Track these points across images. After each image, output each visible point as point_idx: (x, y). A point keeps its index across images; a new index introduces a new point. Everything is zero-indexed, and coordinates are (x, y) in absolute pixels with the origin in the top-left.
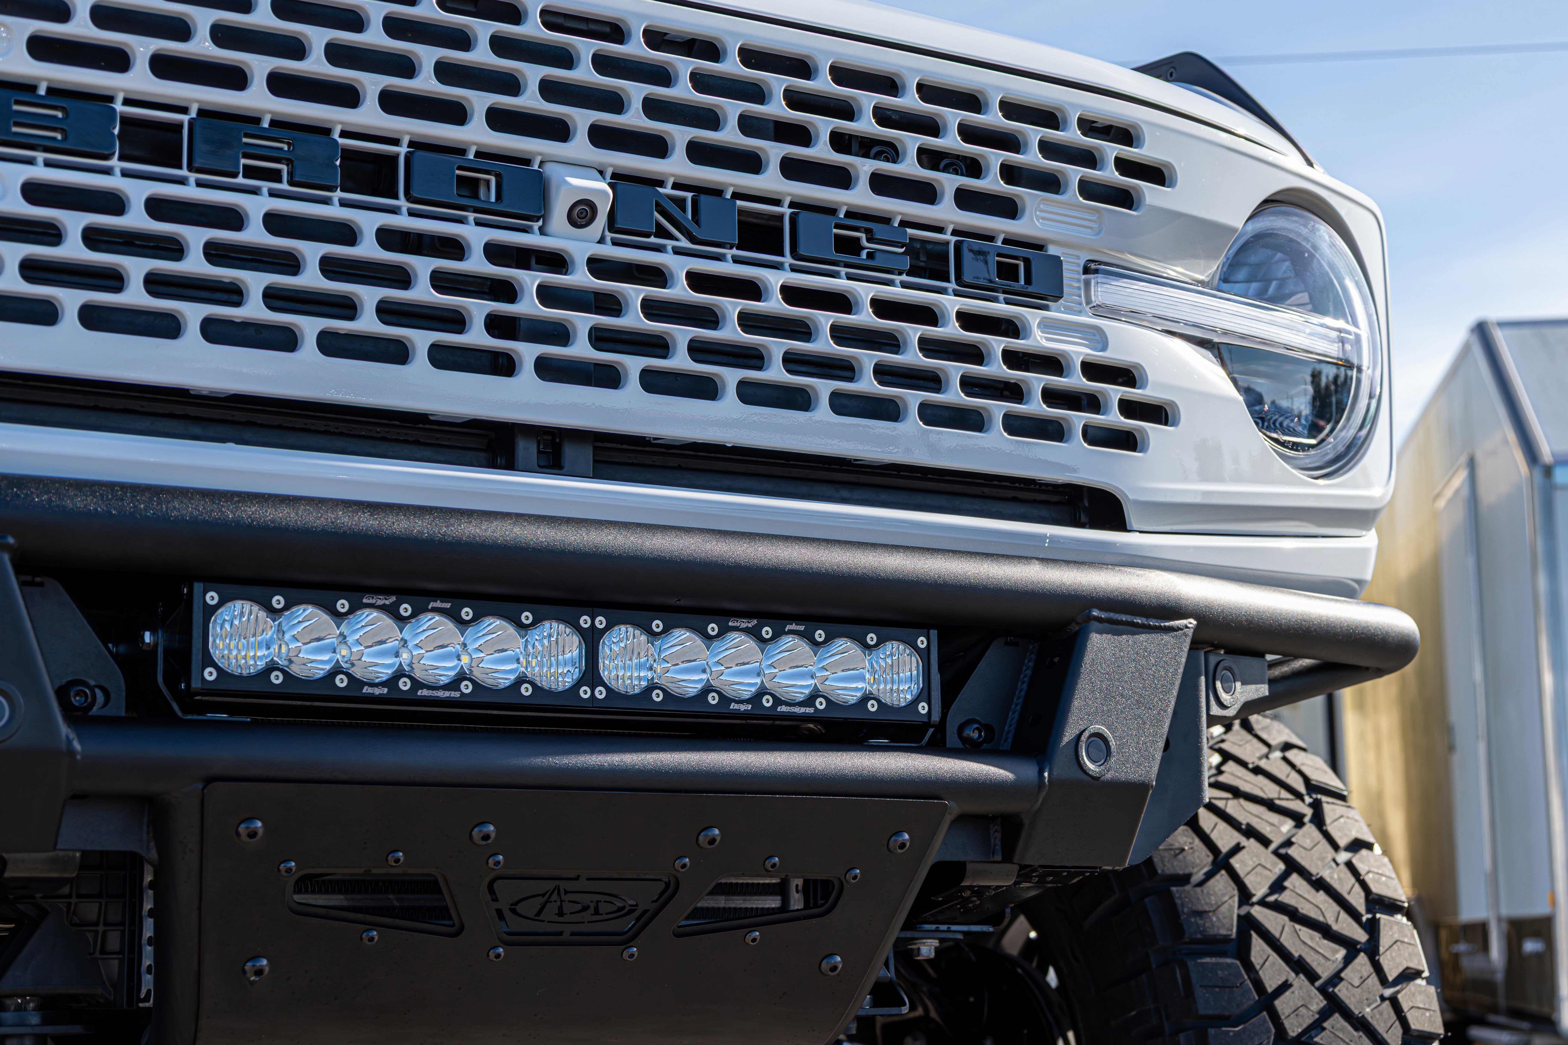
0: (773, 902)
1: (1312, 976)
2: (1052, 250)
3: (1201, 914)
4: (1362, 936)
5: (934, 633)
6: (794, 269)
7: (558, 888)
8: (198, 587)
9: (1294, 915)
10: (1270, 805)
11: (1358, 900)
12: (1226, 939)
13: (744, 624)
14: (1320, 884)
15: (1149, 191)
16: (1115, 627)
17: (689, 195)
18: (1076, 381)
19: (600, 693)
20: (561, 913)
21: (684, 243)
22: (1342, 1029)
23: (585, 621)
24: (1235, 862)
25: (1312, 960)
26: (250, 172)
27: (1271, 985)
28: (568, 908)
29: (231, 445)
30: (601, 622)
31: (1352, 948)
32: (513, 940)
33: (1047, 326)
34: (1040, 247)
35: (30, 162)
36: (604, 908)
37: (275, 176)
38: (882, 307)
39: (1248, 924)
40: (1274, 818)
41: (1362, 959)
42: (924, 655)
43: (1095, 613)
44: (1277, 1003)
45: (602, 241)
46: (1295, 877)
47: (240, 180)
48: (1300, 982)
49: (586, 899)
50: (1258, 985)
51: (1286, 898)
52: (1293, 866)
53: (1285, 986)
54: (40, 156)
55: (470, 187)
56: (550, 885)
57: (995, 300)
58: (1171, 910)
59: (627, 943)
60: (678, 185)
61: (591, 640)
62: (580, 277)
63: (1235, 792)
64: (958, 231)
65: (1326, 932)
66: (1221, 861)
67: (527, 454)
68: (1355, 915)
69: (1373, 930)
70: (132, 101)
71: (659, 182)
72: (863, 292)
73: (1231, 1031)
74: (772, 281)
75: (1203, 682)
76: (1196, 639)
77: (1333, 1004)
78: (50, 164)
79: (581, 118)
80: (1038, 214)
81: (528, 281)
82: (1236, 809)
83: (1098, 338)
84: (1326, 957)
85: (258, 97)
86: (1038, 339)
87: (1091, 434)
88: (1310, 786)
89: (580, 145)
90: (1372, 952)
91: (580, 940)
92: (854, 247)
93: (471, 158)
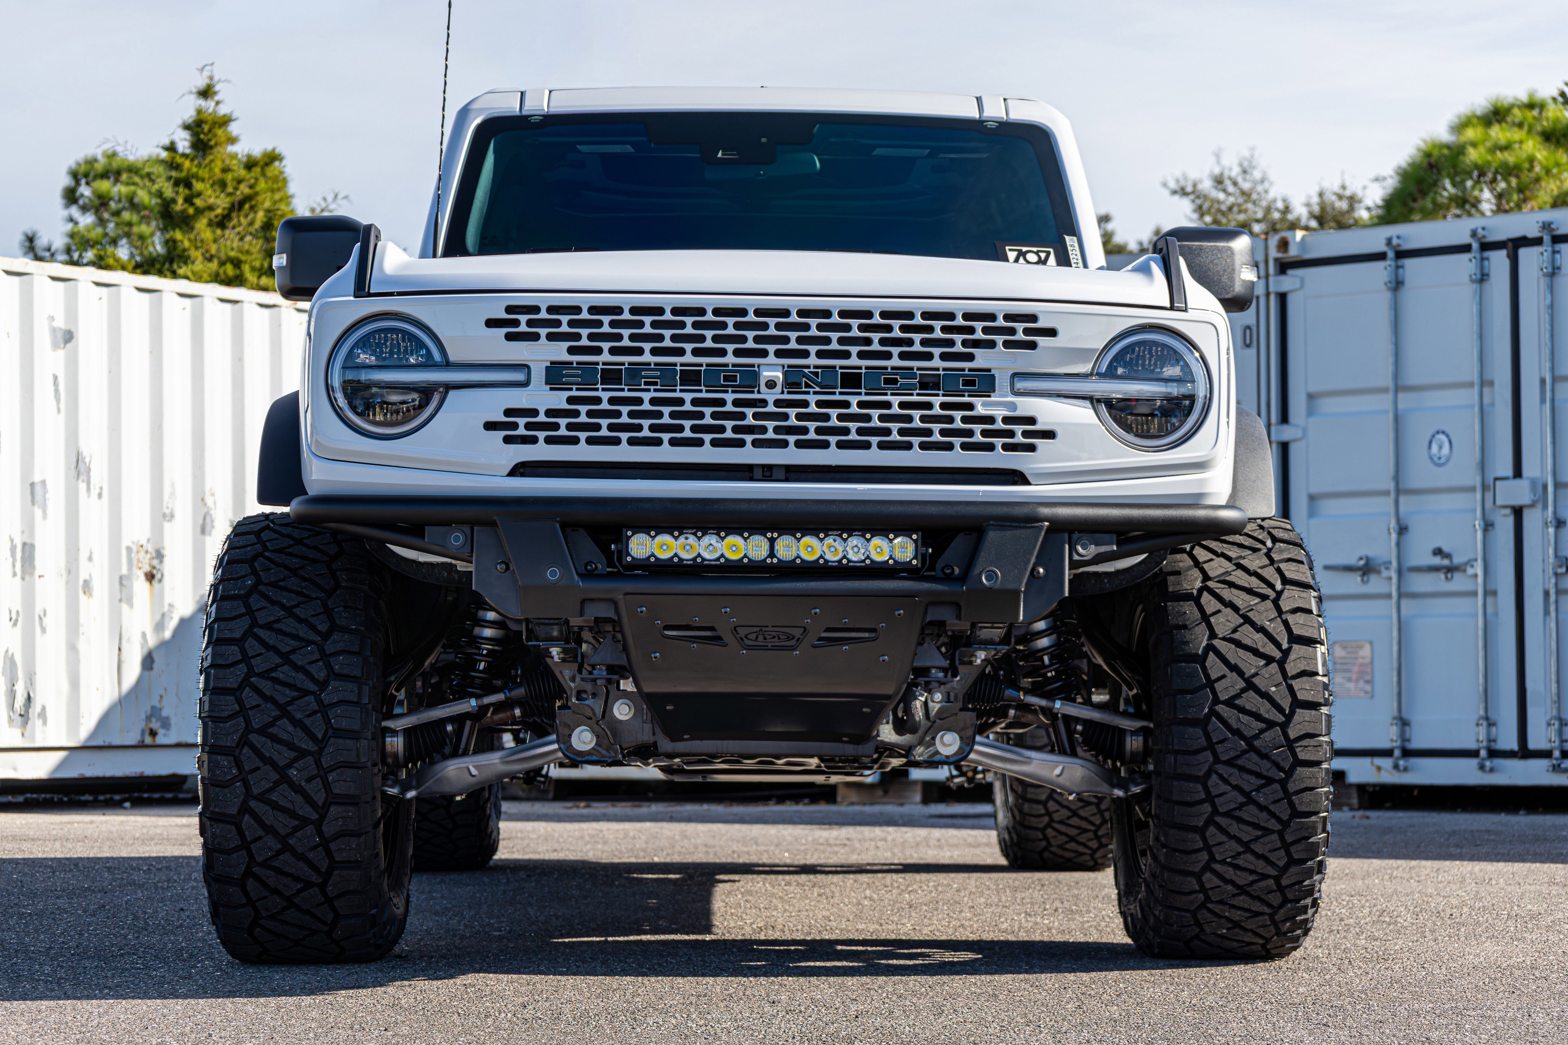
1: (1241, 673)
2: (991, 372)
3: (1186, 643)
4: (1278, 655)
5: (920, 533)
6: (865, 394)
7: (761, 630)
8: (624, 530)
9: (1238, 644)
10: (1250, 591)
11: (1282, 637)
12: (1197, 655)
13: (835, 533)
14: (1261, 630)
15: (1041, 341)
16: (1004, 528)
17: (820, 370)
18: (1000, 425)
19: (775, 561)
20: (765, 638)
21: (818, 389)
22: (1253, 698)
23: (769, 535)
24: (1213, 619)
25: (1242, 665)
26: (646, 383)
27: (1214, 676)
28: (767, 637)
29: (639, 480)
30: (775, 535)
31: (1269, 660)
32: (748, 648)
33: (985, 405)
34: (987, 370)
35: (571, 389)
36: (782, 637)
37: (656, 384)
38: (904, 405)
39: (1210, 648)
40: (1248, 597)
41: (1275, 665)
42: (916, 541)
43: (992, 522)
44: (1216, 685)
45: (783, 393)
46: (1247, 625)
47: (643, 387)
48: (1232, 676)
49: (774, 634)
50: (1207, 676)
51: (1236, 636)
52: (1247, 620)
53: (1224, 677)
54: (574, 387)
55: (730, 378)
56: (757, 629)
57: (963, 396)
58: (1171, 641)
59: (795, 650)
60: (816, 367)
61: (772, 541)
62: (771, 408)
63: (1232, 585)
64: (944, 369)
65: (1256, 652)
66: (1205, 618)
67: (758, 473)
68: (1278, 645)
69: (1286, 653)
70: (604, 364)
71: (808, 367)
72: (895, 400)
73: (1188, 697)
74: (854, 400)
75: (1067, 546)
76: (1049, 530)
77: (1250, 686)
78: (577, 389)
79: (771, 348)
80: (982, 359)
81: (749, 412)
82: (1227, 593)
83: (1013, 406)
84: (1250, 664)
85: (647, 357)
86: (980, 410)
87: (1006, 447)
88: (1285, 581)
89: (771, 359)
90: (1282, 663)
91: (775, 648)
92: (895, 381)
93: (730, 368)
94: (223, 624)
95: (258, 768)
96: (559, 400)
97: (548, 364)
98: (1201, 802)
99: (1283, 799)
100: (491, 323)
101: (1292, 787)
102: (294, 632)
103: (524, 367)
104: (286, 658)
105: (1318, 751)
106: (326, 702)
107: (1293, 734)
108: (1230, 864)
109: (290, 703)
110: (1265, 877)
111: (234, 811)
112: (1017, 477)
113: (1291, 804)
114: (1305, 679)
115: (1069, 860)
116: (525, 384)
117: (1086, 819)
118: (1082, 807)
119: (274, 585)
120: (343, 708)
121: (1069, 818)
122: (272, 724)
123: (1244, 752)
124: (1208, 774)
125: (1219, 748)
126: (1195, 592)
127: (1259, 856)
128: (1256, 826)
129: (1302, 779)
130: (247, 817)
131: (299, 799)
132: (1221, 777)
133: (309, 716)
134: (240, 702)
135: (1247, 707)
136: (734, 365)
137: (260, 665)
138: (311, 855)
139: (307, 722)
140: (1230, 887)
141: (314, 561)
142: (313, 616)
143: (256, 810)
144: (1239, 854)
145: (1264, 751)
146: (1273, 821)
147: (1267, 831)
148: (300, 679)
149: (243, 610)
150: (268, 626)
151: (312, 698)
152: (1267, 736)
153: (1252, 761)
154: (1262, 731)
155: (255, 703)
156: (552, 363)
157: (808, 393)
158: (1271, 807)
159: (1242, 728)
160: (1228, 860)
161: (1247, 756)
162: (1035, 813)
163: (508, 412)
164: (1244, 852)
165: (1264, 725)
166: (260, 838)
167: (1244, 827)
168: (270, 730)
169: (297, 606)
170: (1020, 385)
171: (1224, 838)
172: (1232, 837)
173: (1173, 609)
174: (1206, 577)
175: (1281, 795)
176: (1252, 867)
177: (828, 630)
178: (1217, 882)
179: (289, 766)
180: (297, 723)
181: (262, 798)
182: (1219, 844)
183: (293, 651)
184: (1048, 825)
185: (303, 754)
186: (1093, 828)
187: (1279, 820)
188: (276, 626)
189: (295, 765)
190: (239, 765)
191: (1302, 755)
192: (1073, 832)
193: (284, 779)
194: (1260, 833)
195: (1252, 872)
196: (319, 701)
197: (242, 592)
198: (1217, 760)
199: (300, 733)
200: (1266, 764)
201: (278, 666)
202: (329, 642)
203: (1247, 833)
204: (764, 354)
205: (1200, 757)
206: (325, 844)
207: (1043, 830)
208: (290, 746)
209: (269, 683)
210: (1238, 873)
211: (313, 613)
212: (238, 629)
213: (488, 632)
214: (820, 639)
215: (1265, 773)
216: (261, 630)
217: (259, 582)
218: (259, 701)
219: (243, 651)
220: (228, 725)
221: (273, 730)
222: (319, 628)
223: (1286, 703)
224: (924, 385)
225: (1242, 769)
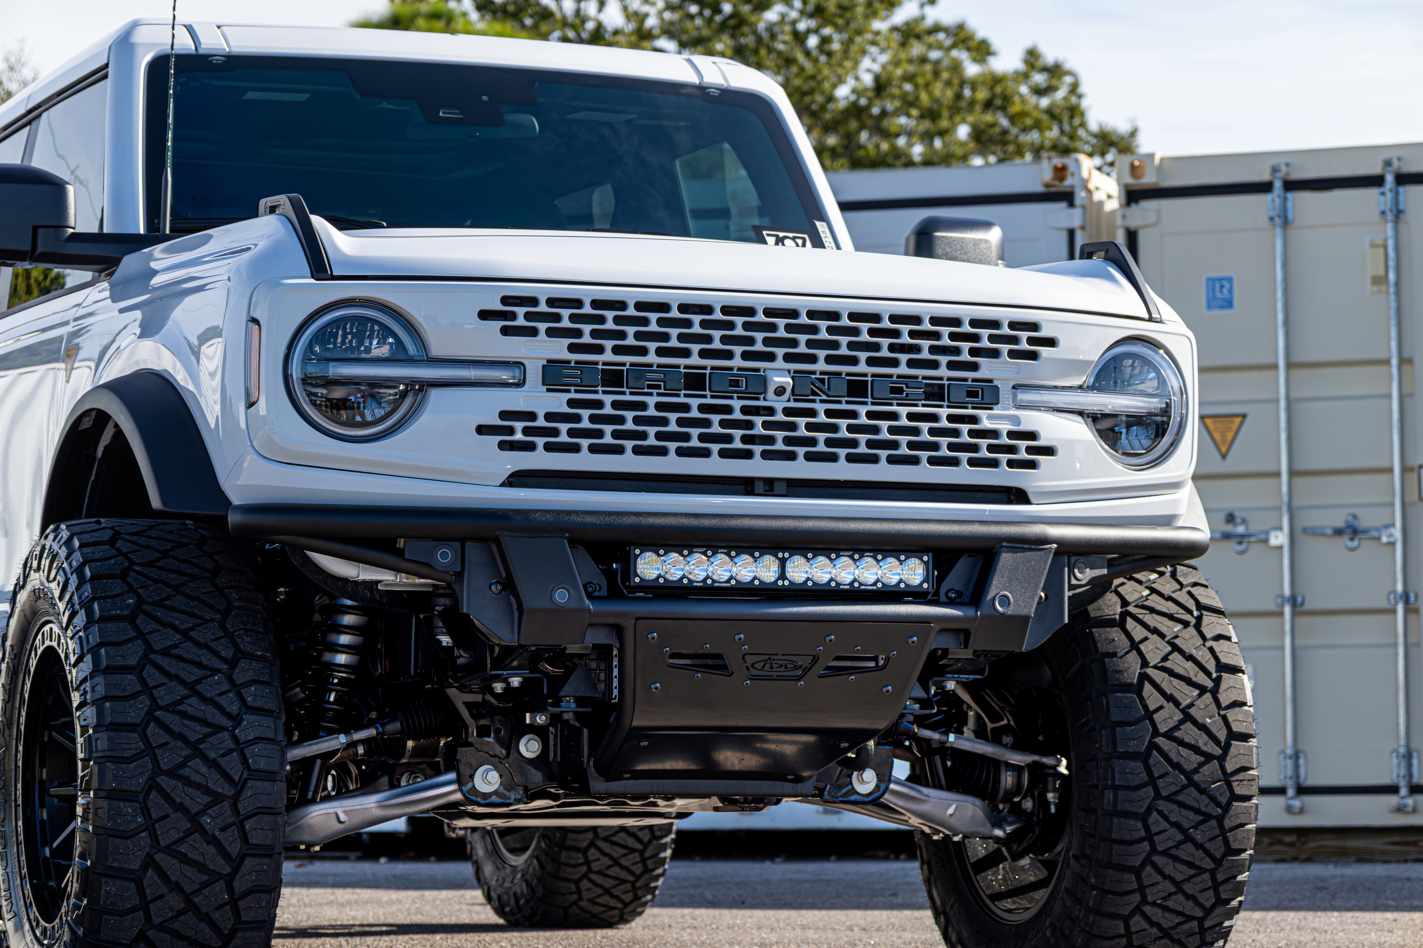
0: (872, 664)
1: (1177, 704)
2: (996, 383)
3: (1120, 672)
4: (1210, 684)
5: (931, 554)
6: (873, 404)
7: (770, 658)
8: (632, 547)
9: (1171, 673)
10: (1171, 617)
11: (1211, 666)
12: (1131, 685)
13: (847, 553)
14: (1190, 658)
15: (1044, 351)
16: (1014, 550)
17: (826, 377)
18: (1005, 440)
19: (786, 583)
20: (772, 668)
21: (824, 397)
22: (1191, 730)
23: (780, 555)
24: (1142, 647)
25: (1177, 695)
26: (650, 387)
27: (1152, 707)
28: (774, 666)
29: (643, 493)
30: (786, 555)
31: (1203, 690)
32: (753, 678)
33: (990, 418)
34: (990, 381)
35: (569, 391)
36: (789, 666)
37: (658, 387)
38: (911, 417)
39: (1144, 677)
40: (1171, 623)
41: (1208, 695)
42: (926, 564)
43: (1004, 544)
44: (1155, 716)
45: (789, 401)
46: (1176, 654)
47: (646, 390)
48: (1169, 707)
49: (782, 662)
50: (1146, 707)
51: (1168, 664)
52: (1176, 648)
53: (1161, 708)
54: (573, 388)
55: (736, 383)
56: (767, 657)
57: (968, 408)
58: (1104, 669)
59: (799, 680)
60: (822, 373)
61: (783, 562)
62: (780, 417)
63: (1152, 610)
64: (949, 379)
65: (1189, 681)
66: (1135, 646)
67: (759, 487)
68: (1208, 674)
69: (1217, 681)
70: (604, 364)
71: (814, 373)
72: (903, 411)
73: (1128, 729)
74: (862, 410)
75: (1066, 569)
76: (1057, 553)
77: (1188, 717)
78: (576, 391)
79: (780, 352)
80: (987, 368)
81: (758, 420)
82: (1149, 619)
83: (1016, 420)
84: (1186, 694)
85: (652, 358)
86: (986, 424)
87: (1011, 464)
88: (1199, 606)
89: (780, 363)
90: (1215, 692)
91: (780, 678)
92: (900, 391)
93: (735, 372)
94: (112, 650)
95: (167, 816)
96: (559, 403)
97: (545, 363)
98: (1140, 841)
99: (1218, 836)
100: (485, 315)
101: (1228, 823)
102: (196, 659)
103: (519, 365)
104: (192, 688)
105: (1252, 786)
106: (242, 739)
107: (1230, 767)
108: (1160, 906)
109: (202, 740)
110: (1190, 918)
111: (136, 865)
112: (1020, 496)
113: (1226, 841)
114: (1237, 709)
115: (595, 916)
116: (520, 384)
117: (627, 869)
118: (625, 855)
119: (159, 604)
120: (261, 746)
121: (609, 867)
122: (183, 765)
123: (1184, 787)
124: (1149, 810)
125: (1160, 783)
126: (1117, 617)
127: (1188, 897)
128: (1191, 865)
129: (1237, 816)
130: (150, 872)
131: (212, 850)
132: (1161, 813)
133: (223, 755)
134: (146, 739)
135: (1186, 740)
136: (739, 369)
137: (164, 697)
138: (216, 916)
139: (223, 762)
140: (1155, 930)
141: (195, 578)
142: (213, 640)
143: (162, 864)
144: (1170, 895)
145: (1203, 786)
146: (1208, 859)
147: (1201, 870)
148: (211, 713)
149: (133, 634)
150: (165, 652)
151: (226, 735)
152: (1206, 769)
153: (1191, 796)
154: (1201, 765)
155: (162, 741)
156: (549, 361)
157: (814, 401)
158: (1207, 845)
159: (1183, 762)
160: (1159, 902)
161: (1186, 791)
162: (572, 862)
163: (504, 415)
164: (1175, 893)
165: (1202, 759)
166: (162, 896)
167: (1179, 866)
168: (181, 772)
169: (192, 629)
170: (1024, 396)
171: (1159, 878)
172: (1165, 877)
173: (1100, 635)
174: (1125, 603)
175: (1217, 832)
176: (1180, 908)
177: (838, 658)
178: (1144, 925)
179: (203, 812)
180: (213, 764)
181: (170, 850)
182: (1153, 885)
183: (199, 681)
184: (585, 876)
185: (218, 798)
186: (631, 878)
187: (1212, 857)
188: (174, 652)
189: (209, 811)
190: (145, 811)
191: (1239, 790)
192: (608, 883)
193: (198, 828)
194: (1193, 872)
195: (1179, 913)
196: (235, 739)
197: (125, 612)
198: (1158, 796)
199: (215, 775)
200: (1205, 800)
201: (185, 697)
202: (236, 671)
203: (1181, 872)
204: (771, 357)
205: (1141, 793)
206: (234, 903)
207: (577, 882)
208: (206, 790)
209: (177, 718)
210: (1166, 915)
211: (212, 637)
212: (132, 655)
213: (342, 658)
214: (828, 668)
215: (1204, 809)
216: (159, 657)
217: (141, 600)
218: (167, 738)
219: (143, 681)
220: (132, 766)
221: (185, 772)
222: (223, 654)
223: (1222, 736)
224: (928, 396)
225: (1182, 805)
